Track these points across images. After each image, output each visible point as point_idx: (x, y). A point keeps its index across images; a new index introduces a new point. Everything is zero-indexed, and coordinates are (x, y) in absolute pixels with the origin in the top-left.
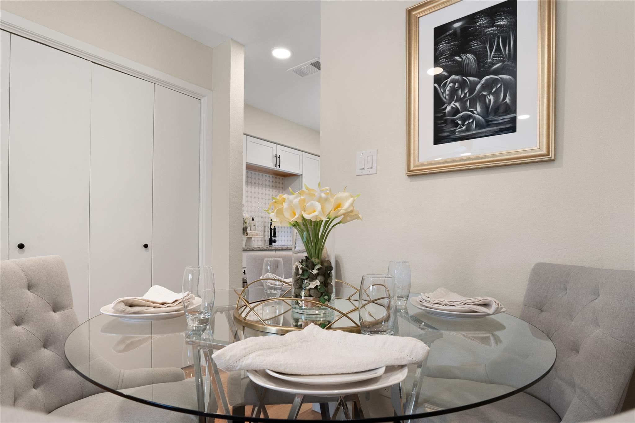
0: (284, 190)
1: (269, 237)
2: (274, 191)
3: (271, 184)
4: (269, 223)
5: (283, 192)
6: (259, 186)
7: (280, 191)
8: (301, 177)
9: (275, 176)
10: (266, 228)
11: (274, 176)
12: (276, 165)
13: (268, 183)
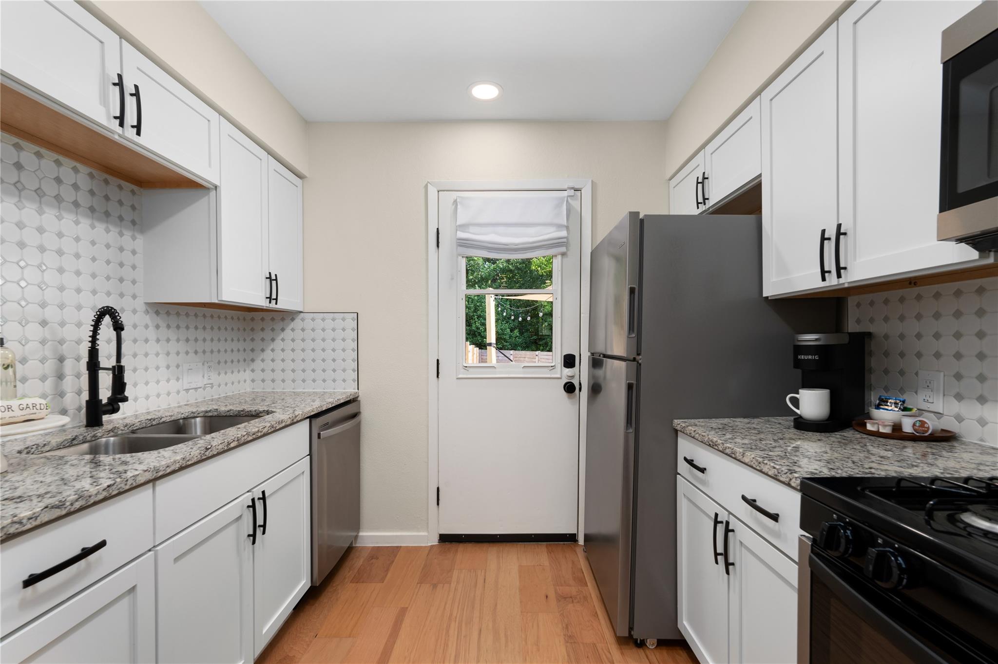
0: (142, 231)
1: (85, 396)
2: (100, 227)
3: (84, 199)
4: (79, 342)
5: (138, 236)
6: (20, 196)
7: (125, 232)
8: (213, 193)
9: (100, 175)
10: (69, 365)
11: (95, 172)
12: (121, 119)
13: (69, 194)
